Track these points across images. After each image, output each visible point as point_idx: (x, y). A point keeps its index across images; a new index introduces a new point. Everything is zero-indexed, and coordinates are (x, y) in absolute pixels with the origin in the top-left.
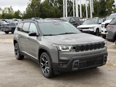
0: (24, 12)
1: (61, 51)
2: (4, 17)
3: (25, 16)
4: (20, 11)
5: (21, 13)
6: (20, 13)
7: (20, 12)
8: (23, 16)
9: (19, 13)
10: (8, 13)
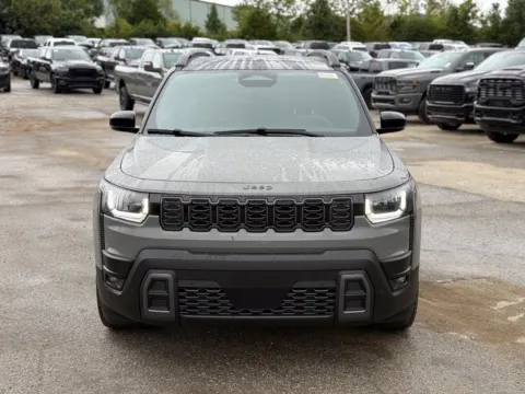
0: (496, 7)
1: (111, 215)
2: (399, 32)
3: (495, 26)
4: (474, 5)
5: (478, 14)
6: (474, 15)
7: (474, 9)
8: (489, 24)
9: (470, 14)
10: (423, 11)
